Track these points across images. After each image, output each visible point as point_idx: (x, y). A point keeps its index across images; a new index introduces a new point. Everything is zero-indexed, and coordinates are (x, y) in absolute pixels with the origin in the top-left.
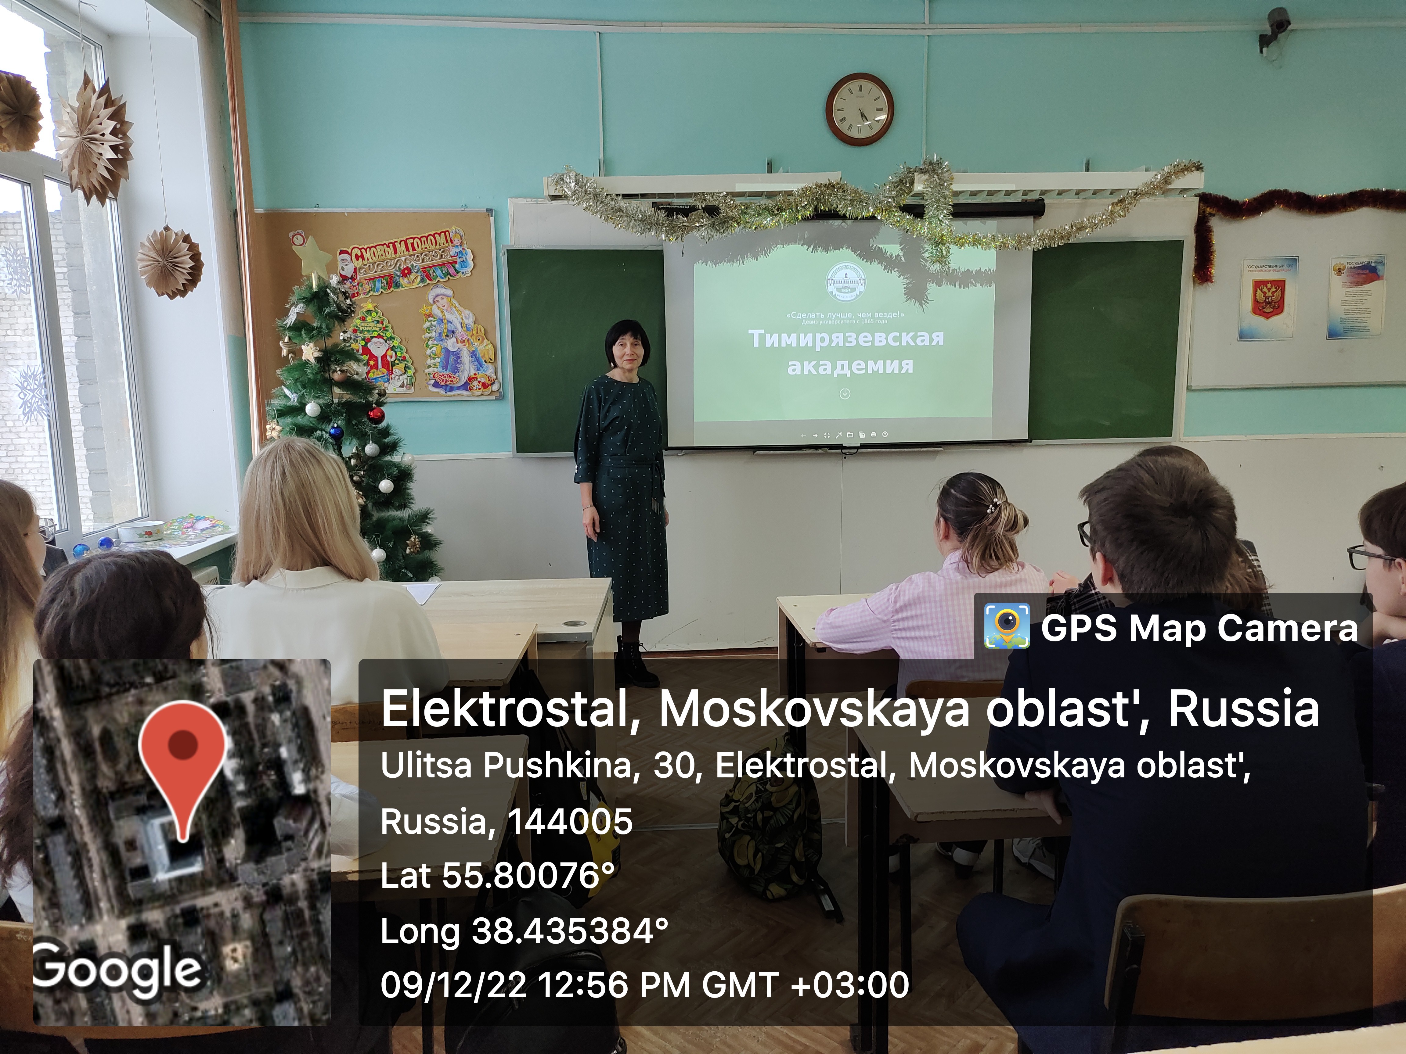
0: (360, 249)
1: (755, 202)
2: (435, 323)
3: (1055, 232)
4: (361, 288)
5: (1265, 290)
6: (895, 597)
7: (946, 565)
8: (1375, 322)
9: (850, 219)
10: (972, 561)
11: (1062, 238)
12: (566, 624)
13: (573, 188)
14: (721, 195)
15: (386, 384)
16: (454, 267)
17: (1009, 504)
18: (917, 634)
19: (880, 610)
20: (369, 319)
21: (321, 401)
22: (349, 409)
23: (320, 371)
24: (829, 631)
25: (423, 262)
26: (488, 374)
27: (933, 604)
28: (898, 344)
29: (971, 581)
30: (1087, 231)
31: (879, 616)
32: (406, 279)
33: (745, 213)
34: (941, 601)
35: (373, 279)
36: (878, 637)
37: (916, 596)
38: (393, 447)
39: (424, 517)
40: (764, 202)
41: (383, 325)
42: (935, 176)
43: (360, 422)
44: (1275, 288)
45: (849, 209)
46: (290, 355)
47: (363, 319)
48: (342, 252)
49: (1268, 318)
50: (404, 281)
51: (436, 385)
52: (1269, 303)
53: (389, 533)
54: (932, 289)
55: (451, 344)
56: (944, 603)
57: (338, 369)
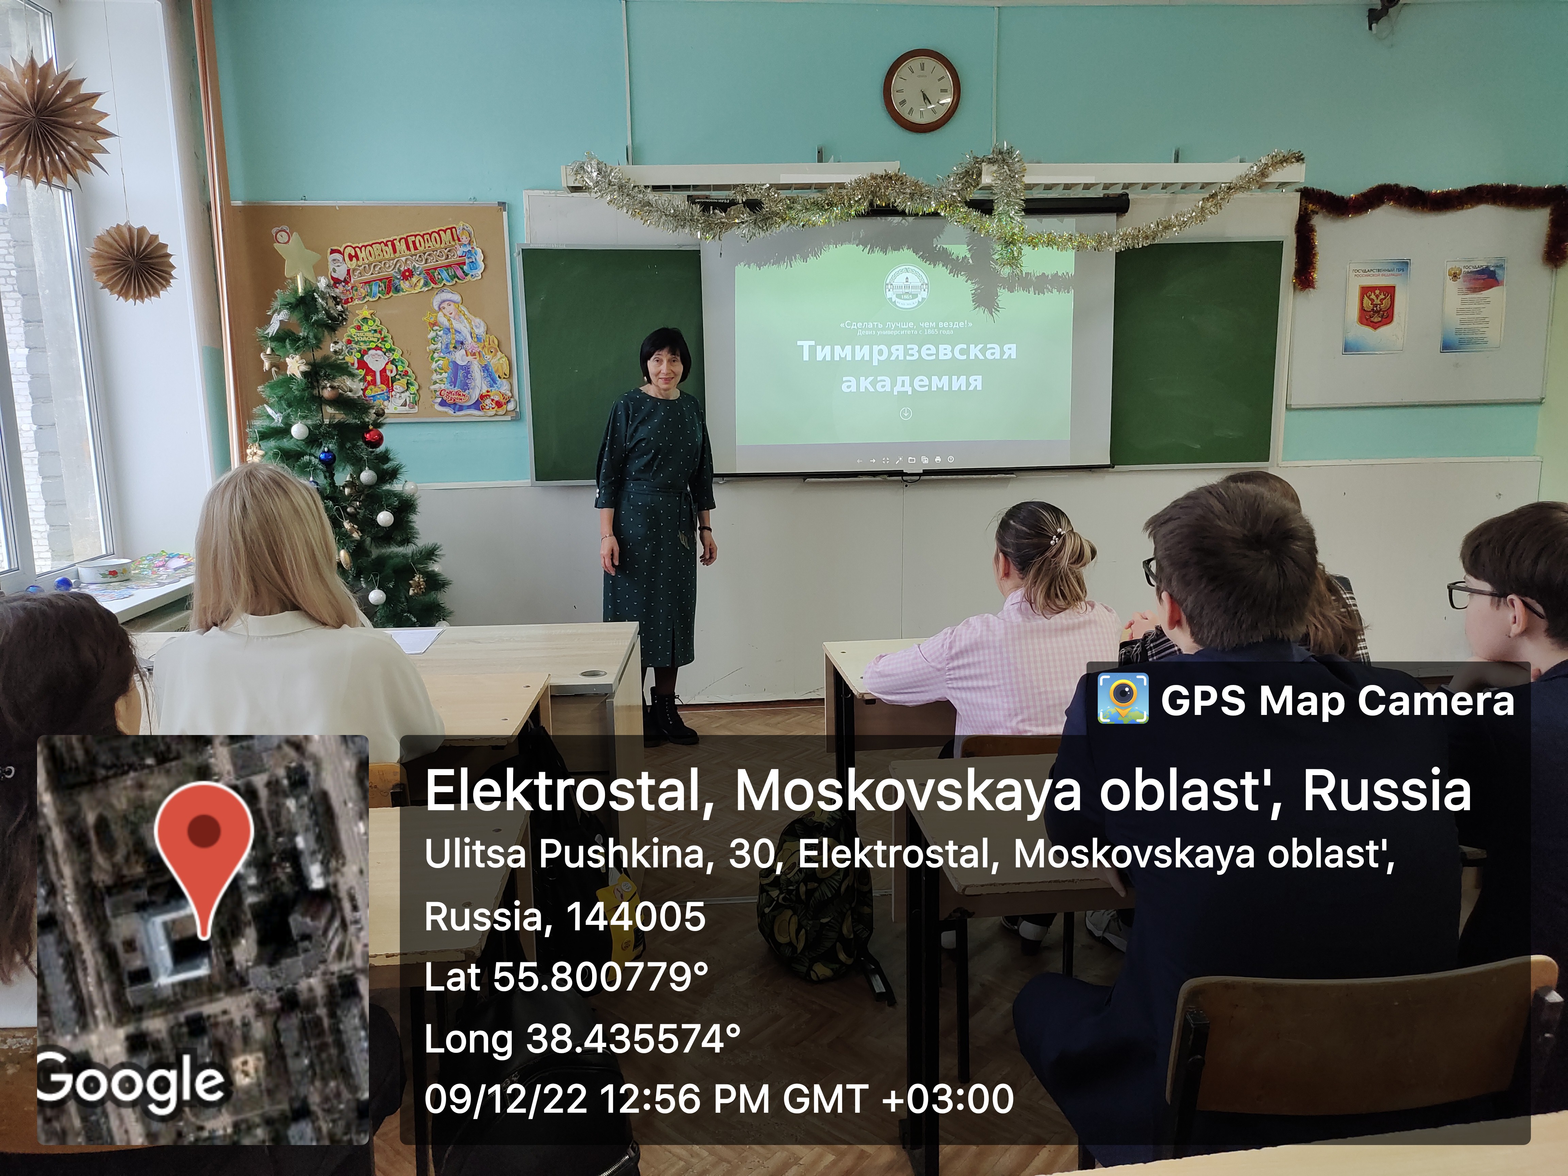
0: (354, 248)
1: (803, 195)
2: (441, 333)
3: (1139, 231)
4: (355, 293)
5: (1373, 296)
6: (950, 643)
7: (1007, 605)
8: (1493, 334)
9: (910, 215)
10: (1035, 600)
11: (1147, 237)
12: (585, 674)
13: (595, 178)
14: (764, 187)
15: (386, 403)
16: (462, 269)
17: (1074, 534)
18: (975, 683)
19: (933, 657)
20: (365, 328)
21: (310, 422)
22: (341, 431)
23: (308, 388)
24: (878, 680)
25: (426, 263)
26: (503, 391)
27: (992, 651)
28: (965, 357)
29: (1034, 623)
30: (1174, 229)
31: (933, 664)
32: (407, 282)
33: (791, 208)
34: (1001, 647)
35: (369, 282)
36: (931, 687)
37: (973, 640)
38: (393, 474)
39: (430, 554)
40: (815, 195)
41: (381, 334)
42: (1005, 167)
43: (355, 446)
44: (1384, 295)
45: (909, 203)
46: (273, 369)
47: (359, 328)
48: (333, 251)
49: (1375, 329)
50: (405, 285)
51: (443, 403)
52: (1378, 312)
53: (388, 571)
54: (1004, 296)
55: (460, 357)
56: (1004, 649)
57: (328, 385)
